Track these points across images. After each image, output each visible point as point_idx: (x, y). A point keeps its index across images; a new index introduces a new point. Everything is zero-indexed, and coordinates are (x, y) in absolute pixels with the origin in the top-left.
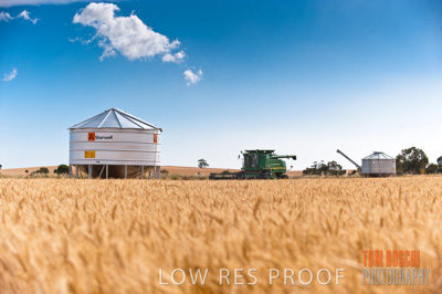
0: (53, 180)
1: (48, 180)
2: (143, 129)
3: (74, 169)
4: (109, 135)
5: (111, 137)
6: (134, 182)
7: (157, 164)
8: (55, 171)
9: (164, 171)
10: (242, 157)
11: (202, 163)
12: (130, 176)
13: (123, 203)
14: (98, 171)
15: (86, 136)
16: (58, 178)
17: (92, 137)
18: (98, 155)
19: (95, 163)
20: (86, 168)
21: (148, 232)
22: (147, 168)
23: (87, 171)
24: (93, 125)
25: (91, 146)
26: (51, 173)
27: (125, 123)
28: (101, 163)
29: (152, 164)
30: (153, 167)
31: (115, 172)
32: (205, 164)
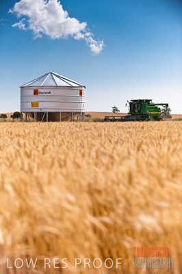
0: (9, 123)
1: (5, 123)
2: (72, 87)
3: (24, 115)
4: (48, 91)
5: (50, 93)
6: (65, 124)
7: (82, 111)
8: (11, 117)
9: (88, 116)
10: (128, 105)
11: (115, 109)
12: (63, 120)
13: (55, 140)
14: (41, 117)
15: (32, 92)
16: (13, 122)
17: (36, 92)
18: (41, 106)
19: (38, 111)
20: (32, 114)
21: (65, 165)
22: (75, 113)
23: (33, 117)
24: (36, 84)
25: (35, 99)
26: (9, 118)
27: (60, 83)
28: (43, 111)
29: (79, 111)
30: (80, 113)
31: (53, 117)
32: (117, 110)
